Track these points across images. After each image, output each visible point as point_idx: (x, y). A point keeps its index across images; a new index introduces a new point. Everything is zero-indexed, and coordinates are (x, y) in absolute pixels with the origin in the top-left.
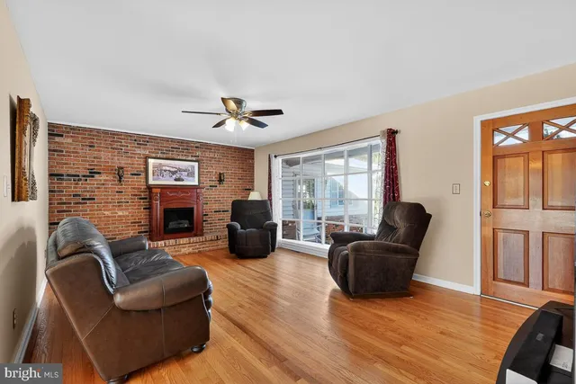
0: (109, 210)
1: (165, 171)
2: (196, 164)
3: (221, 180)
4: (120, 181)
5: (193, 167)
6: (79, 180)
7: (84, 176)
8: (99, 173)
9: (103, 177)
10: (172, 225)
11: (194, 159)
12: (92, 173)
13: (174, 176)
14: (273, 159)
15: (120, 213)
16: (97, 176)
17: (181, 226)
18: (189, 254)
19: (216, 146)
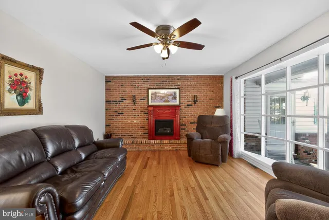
0: (130, 120)
1: (158, 96)
2: (177, 91)
3: (195, 102)
4: (135, 104)
5: (175, 93)
6: (117, 103)
7: (119, 101)
8: (125, 99)
9: (127, 102)
10: (160, 130)
11: (176, 87)
12: (123, 100)
13: (164, 100)
14: (234, 80)
15: (135, 122)
16: (124, 101)
17: (165, 131)
18: (170, 150)
19: (191, 77)
